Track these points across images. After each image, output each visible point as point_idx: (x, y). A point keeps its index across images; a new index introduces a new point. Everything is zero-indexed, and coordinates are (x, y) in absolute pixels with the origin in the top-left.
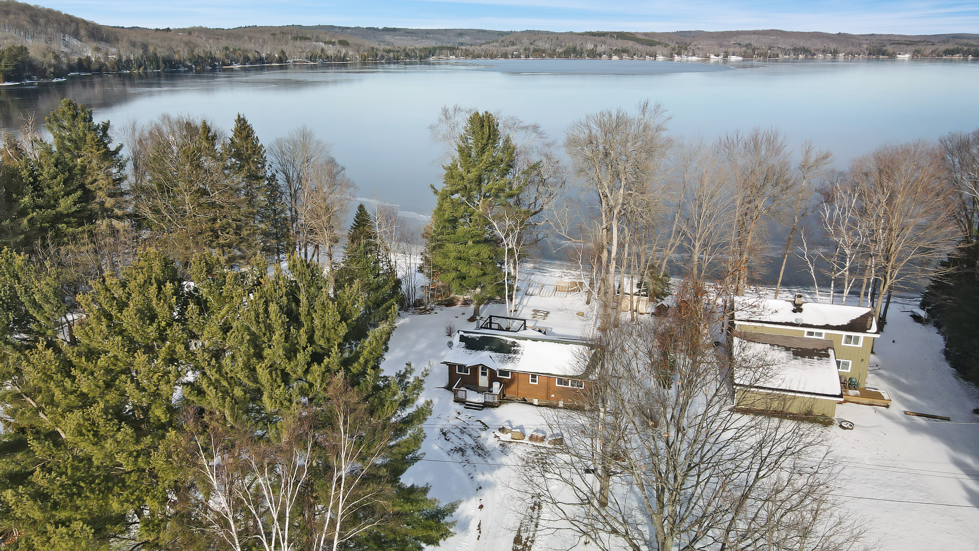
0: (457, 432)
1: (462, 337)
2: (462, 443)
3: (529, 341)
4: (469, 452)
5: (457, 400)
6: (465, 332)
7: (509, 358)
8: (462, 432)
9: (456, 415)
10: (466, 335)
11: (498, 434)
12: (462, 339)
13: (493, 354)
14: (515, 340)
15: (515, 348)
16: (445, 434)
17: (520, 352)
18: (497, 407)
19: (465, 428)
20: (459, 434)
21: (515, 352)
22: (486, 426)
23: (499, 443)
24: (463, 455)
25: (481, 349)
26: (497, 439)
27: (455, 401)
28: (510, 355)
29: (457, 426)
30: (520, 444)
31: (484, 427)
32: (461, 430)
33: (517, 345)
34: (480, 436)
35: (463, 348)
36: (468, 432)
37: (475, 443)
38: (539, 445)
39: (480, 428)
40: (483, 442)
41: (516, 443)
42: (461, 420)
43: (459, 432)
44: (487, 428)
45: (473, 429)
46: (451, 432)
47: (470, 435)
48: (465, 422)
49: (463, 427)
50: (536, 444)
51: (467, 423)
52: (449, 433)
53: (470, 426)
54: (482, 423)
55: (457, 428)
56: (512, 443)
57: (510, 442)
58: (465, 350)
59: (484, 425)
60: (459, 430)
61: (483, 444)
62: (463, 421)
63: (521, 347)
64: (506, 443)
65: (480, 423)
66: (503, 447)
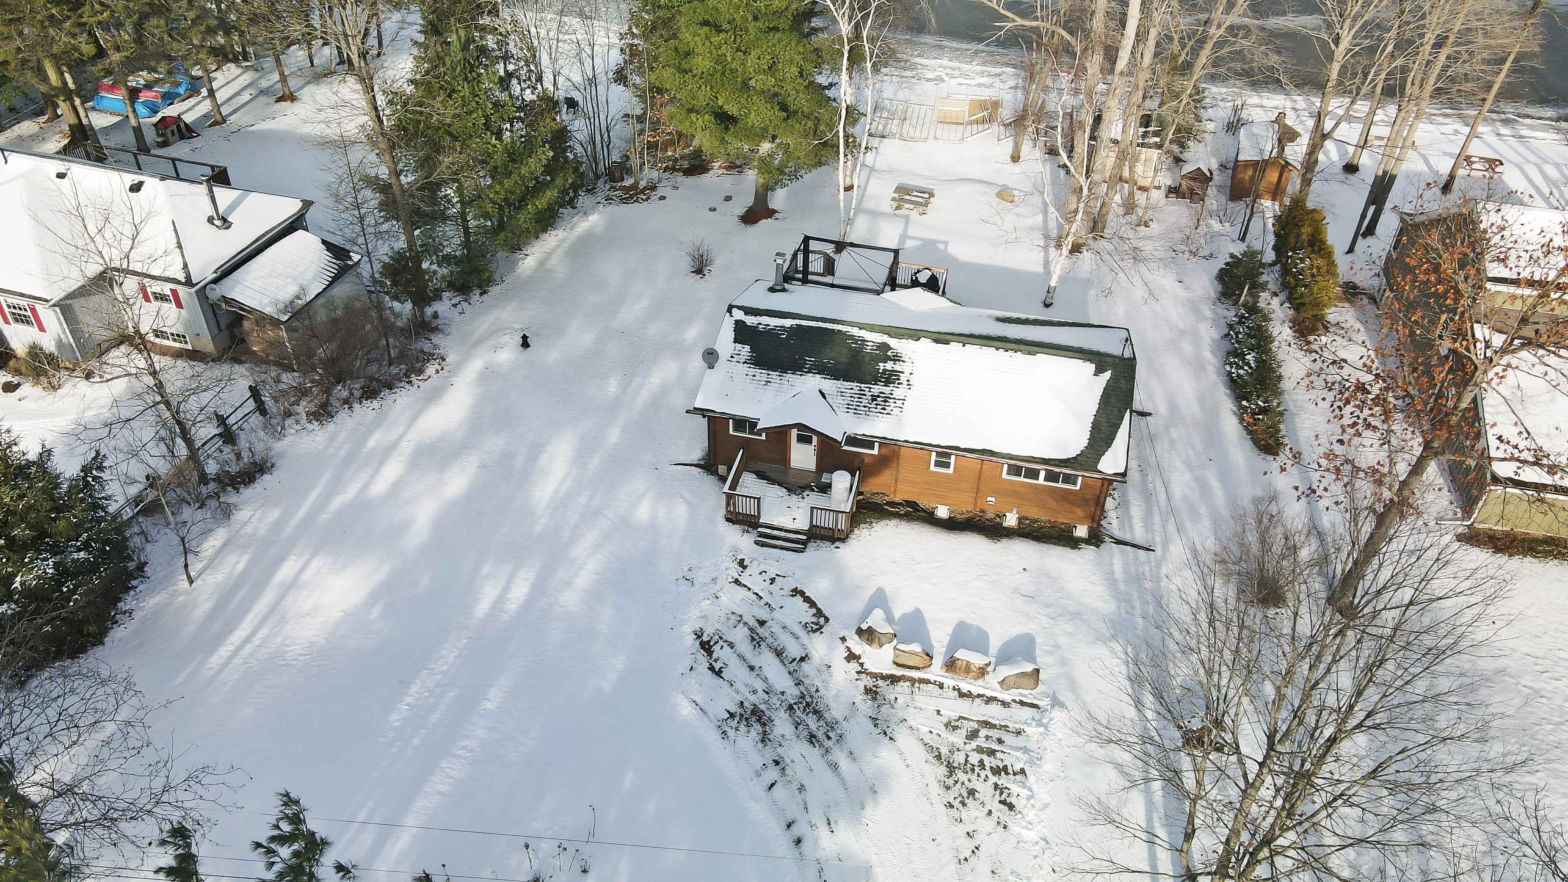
0: (740, 635)
1: (739, 326)
2: (759, 686)
3: (925, 342)
4: (782, 725)
5: (734, 518)
6: (748, 311)
7: (874, 398)
8: (756, 641)
9: (734, 571)
10: (750, 320)
11: (858, 646)
12: (742, 333)
13: (830, 385)
14: (885, 339)
15: (889, 365)
16: (707, 647)
17: (903, 379)
18: (843, 540)
19: (762, 623)
20: (745, 647)
21: (891, 378)
22: (819, 613)
23: (861, 685)
24: (764, 739)
25: (794, 366)
26: (854, 666)
27: (728, 520)
28: (877, 389)
29: (741, 616)
30: (922, 685)
31: (814, 620)
32: (752, 630)
33: (894, 356)
34: (807, 656)
35: (744, 363)
36: (772, 640)
37: (796, 685)
38: (975, 690)
39: (803, 623)
40: (818, 683)
41: (908, 683)
42: (749, 589)
43: (748, 640)
44: (822, 620)
45: (784, 627)
46: (726, 641)
47: (779, 653)
48: (761, 598)
49: (758, 620)
50: (965, 687)
51: (767, 603)
52: (721, 643)
53: (776, 614)
54: (807, 599)
55: (741, 624)
56: (897, 682)
57: (894, 680)
58: (752, 371)
59: (814, 611)
60: (746, 631)
61: (817, 691)
62: (757, 594)
63: (904, 361)
64: (880, 683)
65: (804, 601)
66: (874, 699)
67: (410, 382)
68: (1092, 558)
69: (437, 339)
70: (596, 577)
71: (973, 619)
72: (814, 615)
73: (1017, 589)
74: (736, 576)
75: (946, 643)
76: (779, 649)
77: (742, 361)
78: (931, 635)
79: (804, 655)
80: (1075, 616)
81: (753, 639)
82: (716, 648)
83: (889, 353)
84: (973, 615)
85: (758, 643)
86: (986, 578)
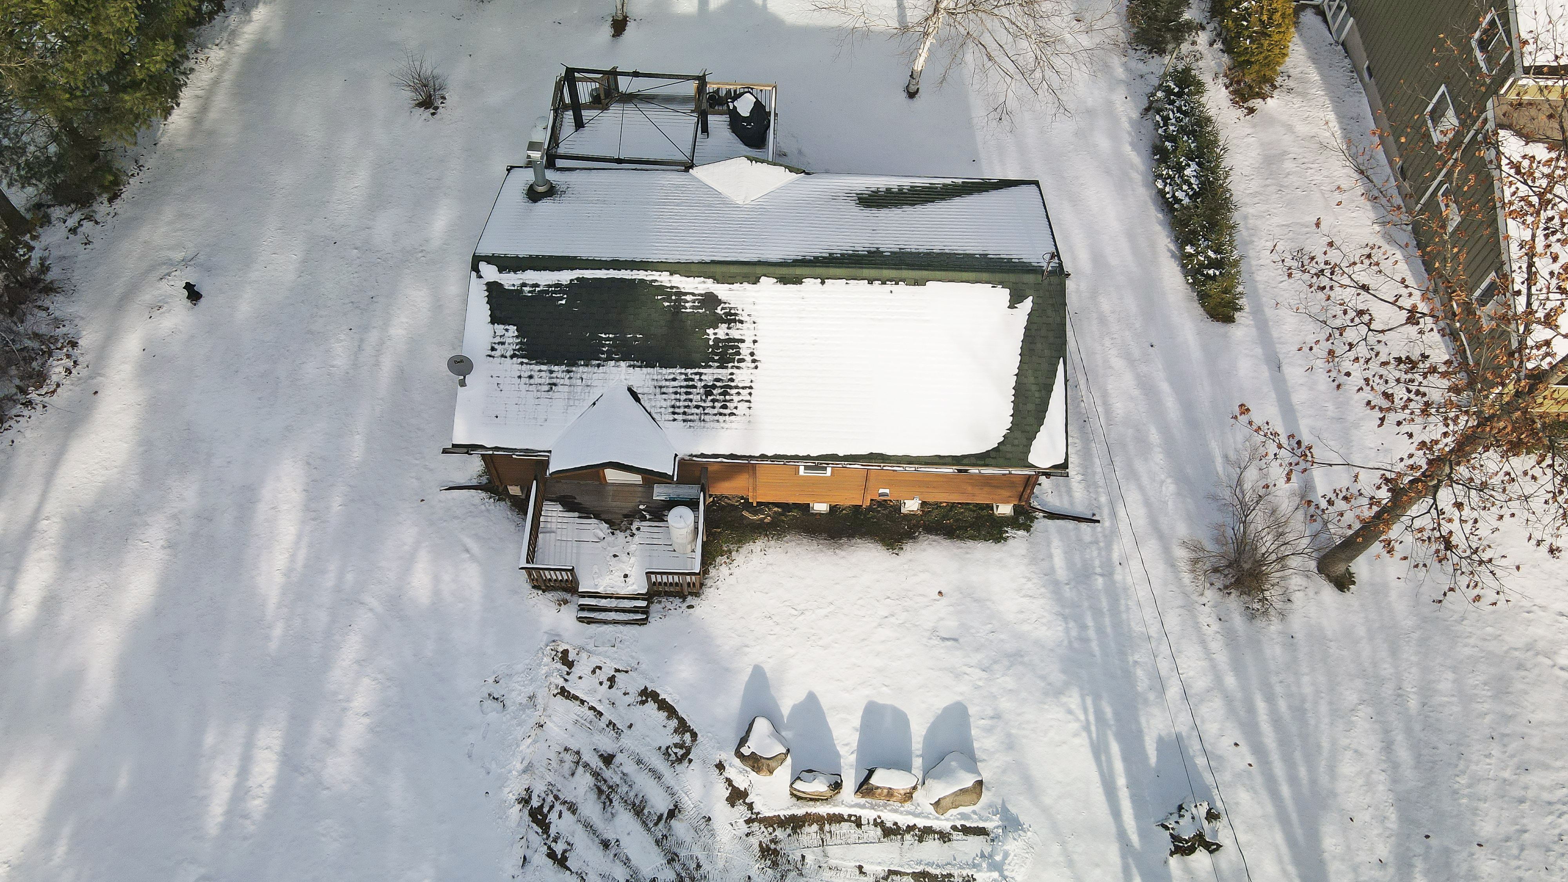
0: (581, 788)
1: (494, 293)
3: (767, 284)
5: (542, 586)
6: (504, 264)
7: (708, 390)
8: (605, 793)
9: (557, 674)
10: (510, 280)
11: (741, 776)
12: (500, 304)
13: (642, 378)
14: (710, 286)
15: (722, 332)
17: (745, 350)
18: (696, 593)
19: (608, 759)
20: (591, 809)
21: (727, 353)
22: (683, 727)
23: (754, 841)
25: (586, 351)
26: (741, 810)
27: (533, 586)
28: (710, 374)
29: (578, 753)
30: (835, 827)
31: (677, 739)
32: (596, 775)
33: (726, 314)
34: (676, 806)
35: (512, 357)
36: (625, 788)
37: (669, 863)
38: (904, 821)
39: (664, 748)
40: (697, 852)
41: (815, 827)
42: (583, 702)
43: (593, 796)
44: (687, 737)
45: (639, 762)
46: (564, 803)
47: (638, 809)
48: (600, 714)
49: (601, 756)
50: (889, 818)
51: (610, 722)
52: (558, 807)
53: (626, 741)
54: (664, 706)
55: (580, 769)
56: (801, 827)
57: (795, 823)
58: (526, 370)
59: (674, 723)
60: (589, 779)
61: (699, 866)
62: (592, 708)
63: (741, 322)
64: (780, 833)
65: (659, 709)
66: (775, 864)
67: (29, 404)
68: (1024, 552)
69: (58, 305)
70: (366, 721)
71: (885, 697)
72: (676, 731)
73: (934, 630)
74: (561, 682)
75: (855, 745)
76: (637, 802)
77: (508, 354)
78: (835, 734)
79: (672, 807)
80: (1015, 658)
81: (600, 791)
82: (553, 817)
83: (719, 311)
84: (885, 689)
85: (608, 796)
86: (892, 620)
